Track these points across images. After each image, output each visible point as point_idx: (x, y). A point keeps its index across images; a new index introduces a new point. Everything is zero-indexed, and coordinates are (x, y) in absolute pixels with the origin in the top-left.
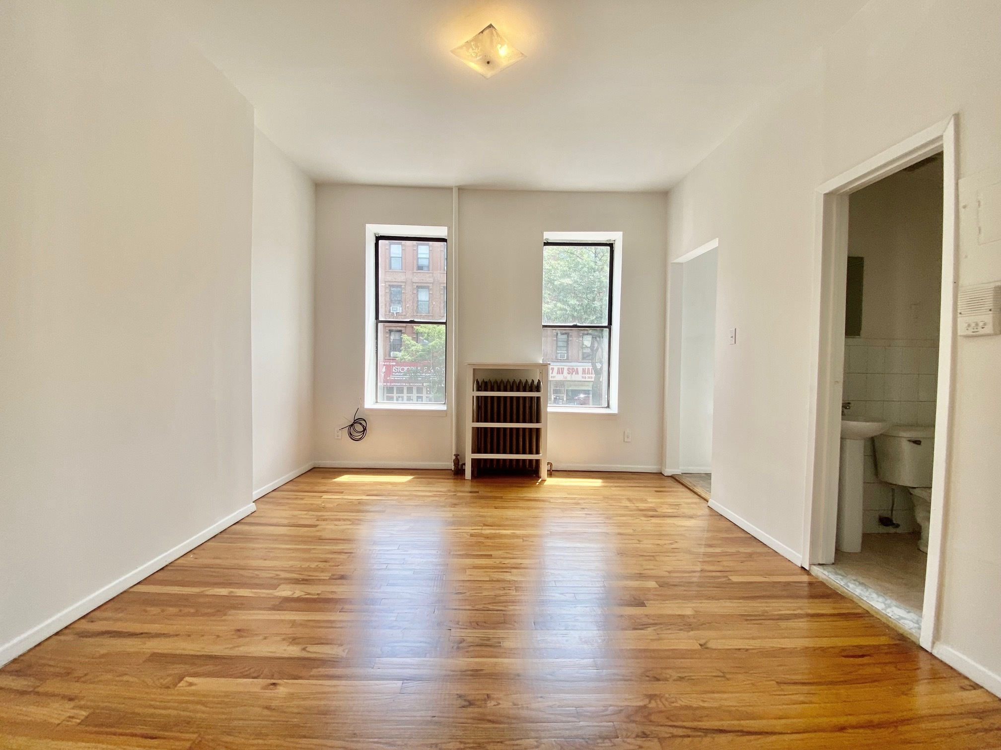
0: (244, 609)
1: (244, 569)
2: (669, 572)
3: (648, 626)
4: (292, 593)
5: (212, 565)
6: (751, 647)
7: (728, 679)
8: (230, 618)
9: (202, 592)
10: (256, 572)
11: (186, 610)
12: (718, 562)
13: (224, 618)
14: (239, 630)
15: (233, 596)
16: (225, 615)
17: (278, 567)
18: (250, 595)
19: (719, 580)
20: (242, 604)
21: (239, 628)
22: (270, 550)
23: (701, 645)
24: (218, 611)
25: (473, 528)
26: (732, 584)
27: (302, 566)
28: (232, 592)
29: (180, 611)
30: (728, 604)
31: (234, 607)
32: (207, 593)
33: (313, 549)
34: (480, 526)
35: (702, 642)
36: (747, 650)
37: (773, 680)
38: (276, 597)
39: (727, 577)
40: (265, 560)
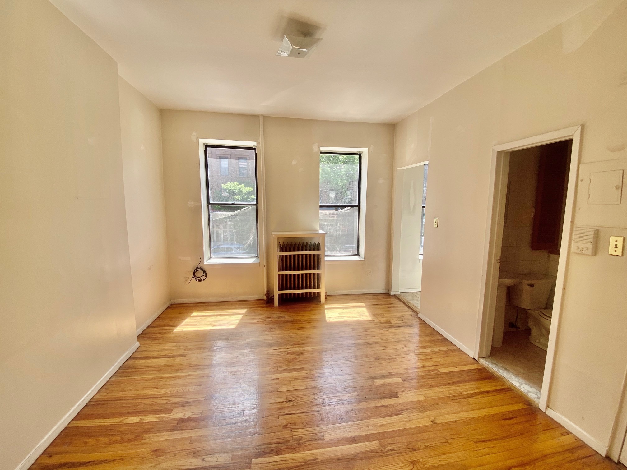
0: (154, 432)
1: (145, 398)
2: (406, 369)
3: (402, 411)
4: (184, 414)
5: (122, 397)
6: (458, 419)
7: (450, 444)
8: (146, 441)
9: (121, 422)
10: (155, 400)
11: (114, 438)
12: (431, 359)
13: (143, 441)
14: (155, 451)
15: (143, 423)
16: (142, 439)
17: (169, 394)
18: (155, 420)
19: (434, 372)
20: (152, 429)
21: (155, 449)
22: (159, 380)
23: (432, 421)
24: (137, 436)
25: (288, 347)
26: (441, 374)
27: (184, 391)
28: (141, 419)
29: (110, 440)
30: (441, 389)
31: (147, 432)
32: (125, 422)
33: (188, 375)
34: (291, 345)
35: (432, 419)
36: (456, 421)
37: (472, 441)
38: (174, 419)
39: (437, 370)
40: (157, 388)
